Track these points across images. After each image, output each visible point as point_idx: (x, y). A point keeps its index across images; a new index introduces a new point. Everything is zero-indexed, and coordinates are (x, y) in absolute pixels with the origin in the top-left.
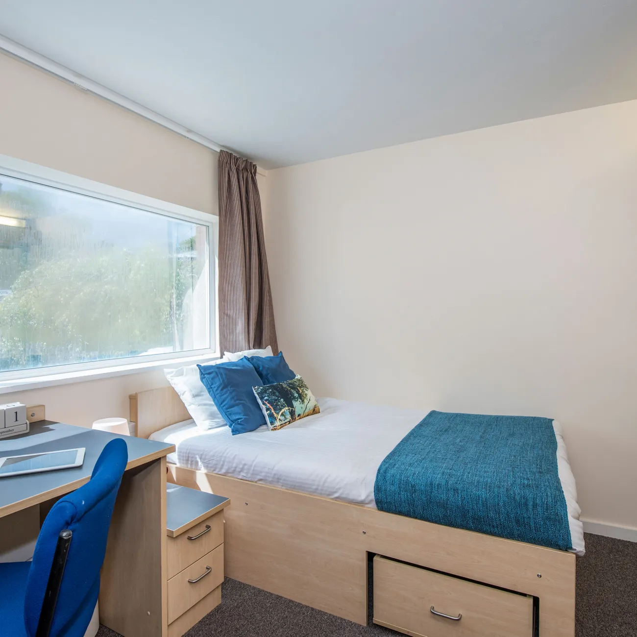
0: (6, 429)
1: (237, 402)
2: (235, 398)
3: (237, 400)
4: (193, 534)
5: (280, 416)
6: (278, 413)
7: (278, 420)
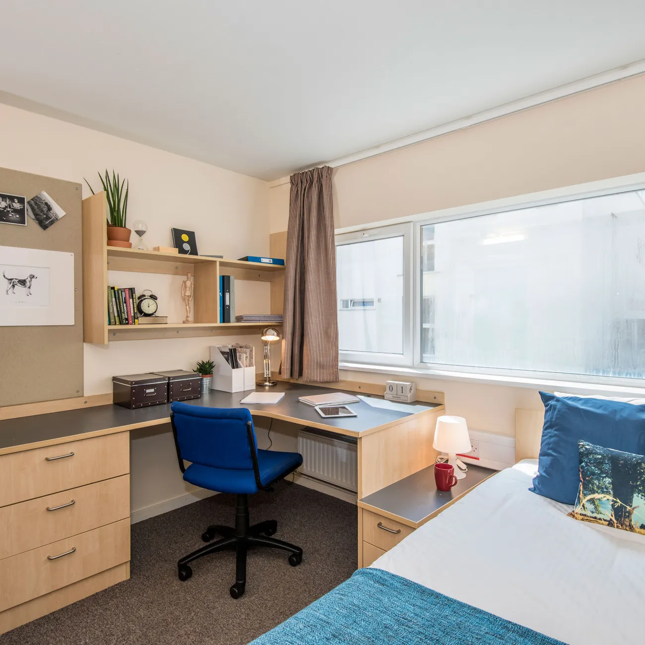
0: (397, 396)
1: (550, 451)
2: (551, 446)
3: (551, 449)
4: (384, 523)
5: (586, 500)
6: (585, 495)
7: (582, 504)
